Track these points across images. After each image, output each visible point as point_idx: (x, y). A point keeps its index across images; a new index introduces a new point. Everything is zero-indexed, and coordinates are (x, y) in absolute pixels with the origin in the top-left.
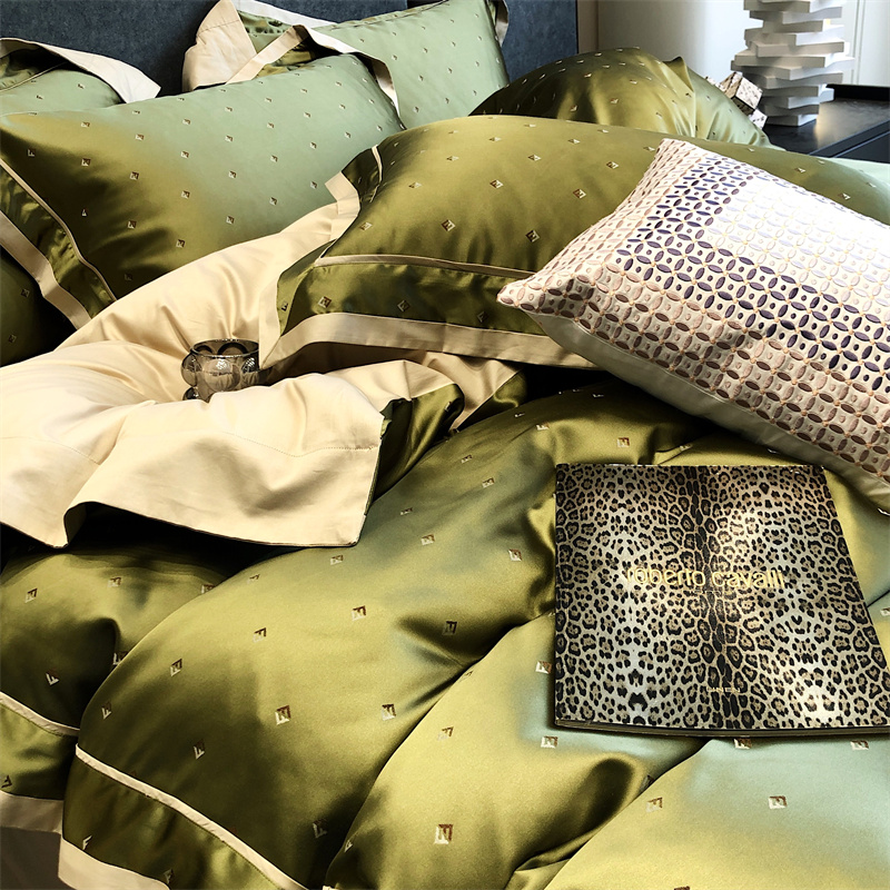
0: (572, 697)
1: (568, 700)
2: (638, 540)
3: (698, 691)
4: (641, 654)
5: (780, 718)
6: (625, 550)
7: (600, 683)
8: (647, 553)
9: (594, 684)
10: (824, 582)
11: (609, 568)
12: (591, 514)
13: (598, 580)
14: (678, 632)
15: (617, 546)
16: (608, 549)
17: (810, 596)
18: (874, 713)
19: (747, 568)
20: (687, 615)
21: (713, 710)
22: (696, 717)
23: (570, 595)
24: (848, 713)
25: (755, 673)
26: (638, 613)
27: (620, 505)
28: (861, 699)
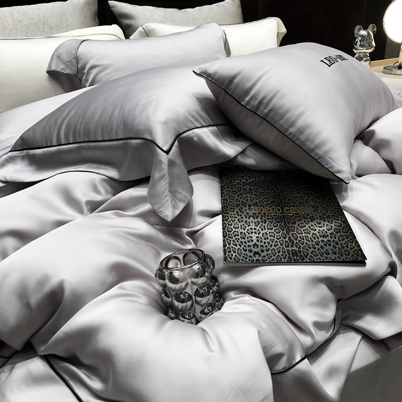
0: (230, 254)
1: (228, 255)
2: (254, 197)
3: (281, 249)
4: (257, 237)
5: (315, 258)
6: (249, 200)
7: (241, 248)
8: (258, 201)
9: (239, 249)
10: (329, 210)
11: (243, 207)
12: (235, 187)
13: (239, 212)
14: (272, 229)
15: (246, 198)
16: (242, 200)
17: (324, 215)
18: (353, 255)
19: (298, 206)
20: (275, 223)
21: (288, 255)
22: (281, 258)
23: (228, 216)
24: (342, 255)
25: (304, 242)
26: (255, 223)
27: (246, 184)
28: (347, 250)
